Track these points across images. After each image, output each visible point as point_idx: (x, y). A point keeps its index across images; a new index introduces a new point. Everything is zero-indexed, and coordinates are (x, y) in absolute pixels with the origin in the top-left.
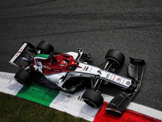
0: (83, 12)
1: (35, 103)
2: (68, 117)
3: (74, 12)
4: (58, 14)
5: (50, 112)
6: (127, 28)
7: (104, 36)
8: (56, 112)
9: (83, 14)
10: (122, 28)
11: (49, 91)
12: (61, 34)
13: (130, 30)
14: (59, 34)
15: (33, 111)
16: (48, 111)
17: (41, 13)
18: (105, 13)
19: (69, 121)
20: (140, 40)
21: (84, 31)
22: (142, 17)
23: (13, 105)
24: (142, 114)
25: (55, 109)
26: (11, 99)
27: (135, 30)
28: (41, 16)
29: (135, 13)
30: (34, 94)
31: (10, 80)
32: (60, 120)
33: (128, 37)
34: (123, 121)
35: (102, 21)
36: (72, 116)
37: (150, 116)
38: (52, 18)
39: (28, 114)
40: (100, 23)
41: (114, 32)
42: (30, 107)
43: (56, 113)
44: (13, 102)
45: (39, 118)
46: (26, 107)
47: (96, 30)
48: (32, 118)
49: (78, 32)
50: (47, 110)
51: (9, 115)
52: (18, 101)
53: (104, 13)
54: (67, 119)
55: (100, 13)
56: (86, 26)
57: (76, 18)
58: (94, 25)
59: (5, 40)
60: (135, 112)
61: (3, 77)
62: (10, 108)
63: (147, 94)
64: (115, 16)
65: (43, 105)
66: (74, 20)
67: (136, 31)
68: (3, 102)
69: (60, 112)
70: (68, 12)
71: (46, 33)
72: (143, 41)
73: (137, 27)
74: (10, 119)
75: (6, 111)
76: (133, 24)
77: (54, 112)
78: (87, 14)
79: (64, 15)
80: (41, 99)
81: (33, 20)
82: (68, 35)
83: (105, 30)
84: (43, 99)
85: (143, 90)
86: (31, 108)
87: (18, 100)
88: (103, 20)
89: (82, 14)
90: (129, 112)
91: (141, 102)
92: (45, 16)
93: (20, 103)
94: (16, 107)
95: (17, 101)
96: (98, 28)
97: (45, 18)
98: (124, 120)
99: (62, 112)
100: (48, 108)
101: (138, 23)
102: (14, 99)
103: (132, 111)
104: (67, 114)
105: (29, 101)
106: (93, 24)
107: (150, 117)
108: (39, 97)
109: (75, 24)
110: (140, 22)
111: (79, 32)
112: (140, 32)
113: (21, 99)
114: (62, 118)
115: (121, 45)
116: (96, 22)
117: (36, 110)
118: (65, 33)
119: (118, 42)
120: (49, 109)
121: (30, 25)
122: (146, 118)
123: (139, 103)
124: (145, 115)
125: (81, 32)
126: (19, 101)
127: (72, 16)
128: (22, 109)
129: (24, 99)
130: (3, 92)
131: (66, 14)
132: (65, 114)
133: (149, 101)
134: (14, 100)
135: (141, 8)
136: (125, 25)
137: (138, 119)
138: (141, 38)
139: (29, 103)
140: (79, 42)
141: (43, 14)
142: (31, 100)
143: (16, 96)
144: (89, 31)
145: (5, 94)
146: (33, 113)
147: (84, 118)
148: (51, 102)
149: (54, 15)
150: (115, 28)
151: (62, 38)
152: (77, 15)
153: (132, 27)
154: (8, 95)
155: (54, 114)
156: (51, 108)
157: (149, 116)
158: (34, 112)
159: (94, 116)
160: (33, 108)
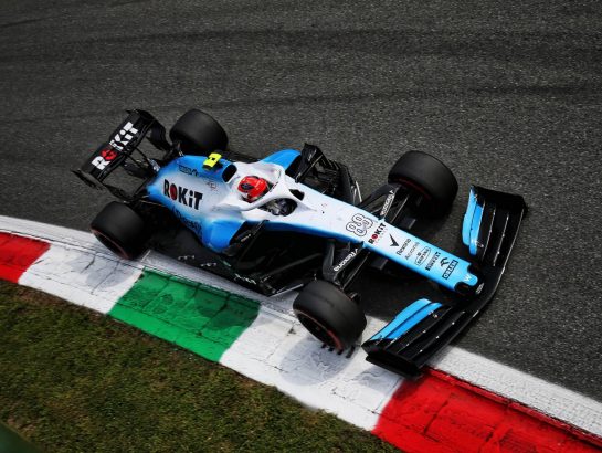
0: (359, 26)
1: (171, 345)
2: (284, 406)
3: (327, 24)
4: (269, 31)
5: (223, 382)
6: (523, 90)
7: (434, 119)
8: (241, 386)
9: (361, 32)
10: (504, 91)
11: (222, 309)
12: (277, 103)
13: (537, 100)
14: (269, 102)
15: (163, 374)
16: (214, 380)
17: (208, 24)
18: (442, 32)
19: (288, 419)
20: (572, 140)
21: (360, 97)
22: (586, 51)
23: (96, 346)
24: (563, 422)
25: (238, 374)
26: (91, 325)
27: (556, 100)
28: (209, 35)
29: (559, 36)
30: (170, 314)
31: (90, 259)
32: (256, 414)
33: (526, 128)
34: (487, 440)
35: (429, 62)
36: (300, 406)
37: (594, 432)
38: (246, 43)
39: (146, 384)
40: (422, 69)
41: (472, 105)
42: (155, 359)
43: (243, 389)
44: (98, 334)
45: (183, 400)
46: (141, 357)
47: (405, 94)
48: (160, 397)
49: (337, 99)
50: (212, 375)
51: (81, 381)
52: (113, 332)
53: (437, 33)
54: (278, 411)
55: (425, 29)
56: (367, 78)
57: (332, 46)
58: (397, 77)
59: (81, 116)
60: (535, 410)
61: (68, 246)
62: (87, 355)
63: (587, 350)
64: (481, 44)
65: (196, 355)
66: (325, 54)
67: (557, 104)
68: (65, 332)
69: (257, 385)
70: (304, 24)
71: (221, 99)
72: (583, 144)
73: (564, 91)
74: (85, 393)
75: (72, 365)
76: (547, 76)
77: (236, 383)
78: (374, 32)
79: (289, 34)
80: (193, 332)
81: (179, 49)
82: (299, 107)
83: (437, 94)
84: (200, 334)
85: (570, 331)
86: (158, 362)
87: (112, 329)
88: (436, 58)
89: (355, 32)
90: (512, 409)
91: (560, 375)
92: (224, 35)
93: (119, 339)
94: (107, 354)
95: (110, 333)
96: (411, 85)
97: (221, 43)
98: (491, 435)
99: (263, 386)
100: (216, 366)
101: (568, 74)
102: (102, 325)
103: (525, 405)
104: (282, 394)
105: (152, 338)
106: (395, 70)
107: (594, 435)
108: (187, 325)
109: (329, 67)
110: (576, 70)
111: (340, 100)
112: (573, 107)
113: (123, 326)
114: (260, 409)
115: (496, 156)
116: (408, 63)
117: (172, 371)
118: (291, 102)
119: (486, 142)
120: (220, 372)
121: (168, 68)
122: (575, 437)
123: (552, 380)
124: (572, 427)
125: (348, 98)
126: (118, 336)
127: (320, 40)
128: (125, 364)
129: (135, 329)
130: (65, 298)
131: (297, 32)
132: (274, 394)
133: (591, 375)
134: (101, 329)
135: (583, 17)
136: (518, 80)
137: (542, 439)
138: (576, 133)
139: (151, 345)
140: (340, 134)
141: (217, 30)
142: (159, 335)
143: (108, 316)
144: (378, 96)
145: (73, 305)
146: (162, 379)
147: (340, 416)
148: (227, 346)
149: (256, 33)
150: (479, 91)
151: (277, 120)
152: (336, 35)
153: (546, 89)
154: (82, 310)
155: (234, 389)
156: (227, 368)
157: (587, 432)
158: (166, 377)
159: (379, 412)
160: (165, 364)
